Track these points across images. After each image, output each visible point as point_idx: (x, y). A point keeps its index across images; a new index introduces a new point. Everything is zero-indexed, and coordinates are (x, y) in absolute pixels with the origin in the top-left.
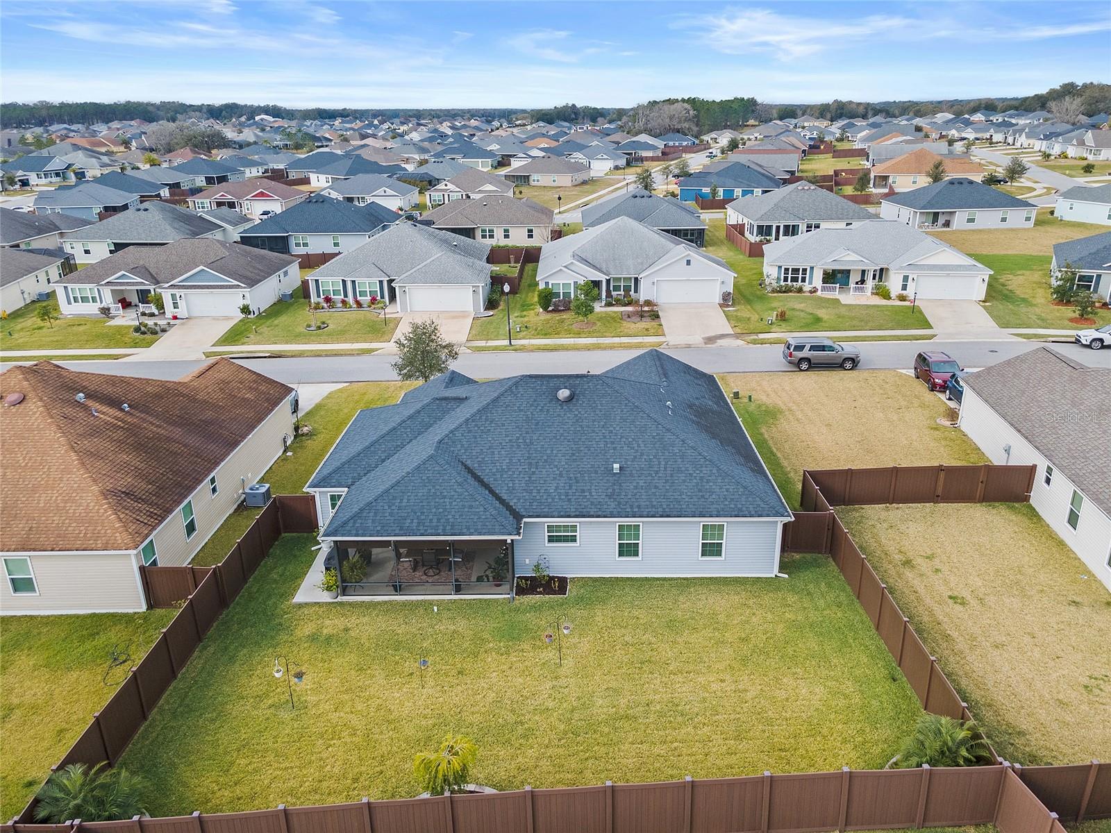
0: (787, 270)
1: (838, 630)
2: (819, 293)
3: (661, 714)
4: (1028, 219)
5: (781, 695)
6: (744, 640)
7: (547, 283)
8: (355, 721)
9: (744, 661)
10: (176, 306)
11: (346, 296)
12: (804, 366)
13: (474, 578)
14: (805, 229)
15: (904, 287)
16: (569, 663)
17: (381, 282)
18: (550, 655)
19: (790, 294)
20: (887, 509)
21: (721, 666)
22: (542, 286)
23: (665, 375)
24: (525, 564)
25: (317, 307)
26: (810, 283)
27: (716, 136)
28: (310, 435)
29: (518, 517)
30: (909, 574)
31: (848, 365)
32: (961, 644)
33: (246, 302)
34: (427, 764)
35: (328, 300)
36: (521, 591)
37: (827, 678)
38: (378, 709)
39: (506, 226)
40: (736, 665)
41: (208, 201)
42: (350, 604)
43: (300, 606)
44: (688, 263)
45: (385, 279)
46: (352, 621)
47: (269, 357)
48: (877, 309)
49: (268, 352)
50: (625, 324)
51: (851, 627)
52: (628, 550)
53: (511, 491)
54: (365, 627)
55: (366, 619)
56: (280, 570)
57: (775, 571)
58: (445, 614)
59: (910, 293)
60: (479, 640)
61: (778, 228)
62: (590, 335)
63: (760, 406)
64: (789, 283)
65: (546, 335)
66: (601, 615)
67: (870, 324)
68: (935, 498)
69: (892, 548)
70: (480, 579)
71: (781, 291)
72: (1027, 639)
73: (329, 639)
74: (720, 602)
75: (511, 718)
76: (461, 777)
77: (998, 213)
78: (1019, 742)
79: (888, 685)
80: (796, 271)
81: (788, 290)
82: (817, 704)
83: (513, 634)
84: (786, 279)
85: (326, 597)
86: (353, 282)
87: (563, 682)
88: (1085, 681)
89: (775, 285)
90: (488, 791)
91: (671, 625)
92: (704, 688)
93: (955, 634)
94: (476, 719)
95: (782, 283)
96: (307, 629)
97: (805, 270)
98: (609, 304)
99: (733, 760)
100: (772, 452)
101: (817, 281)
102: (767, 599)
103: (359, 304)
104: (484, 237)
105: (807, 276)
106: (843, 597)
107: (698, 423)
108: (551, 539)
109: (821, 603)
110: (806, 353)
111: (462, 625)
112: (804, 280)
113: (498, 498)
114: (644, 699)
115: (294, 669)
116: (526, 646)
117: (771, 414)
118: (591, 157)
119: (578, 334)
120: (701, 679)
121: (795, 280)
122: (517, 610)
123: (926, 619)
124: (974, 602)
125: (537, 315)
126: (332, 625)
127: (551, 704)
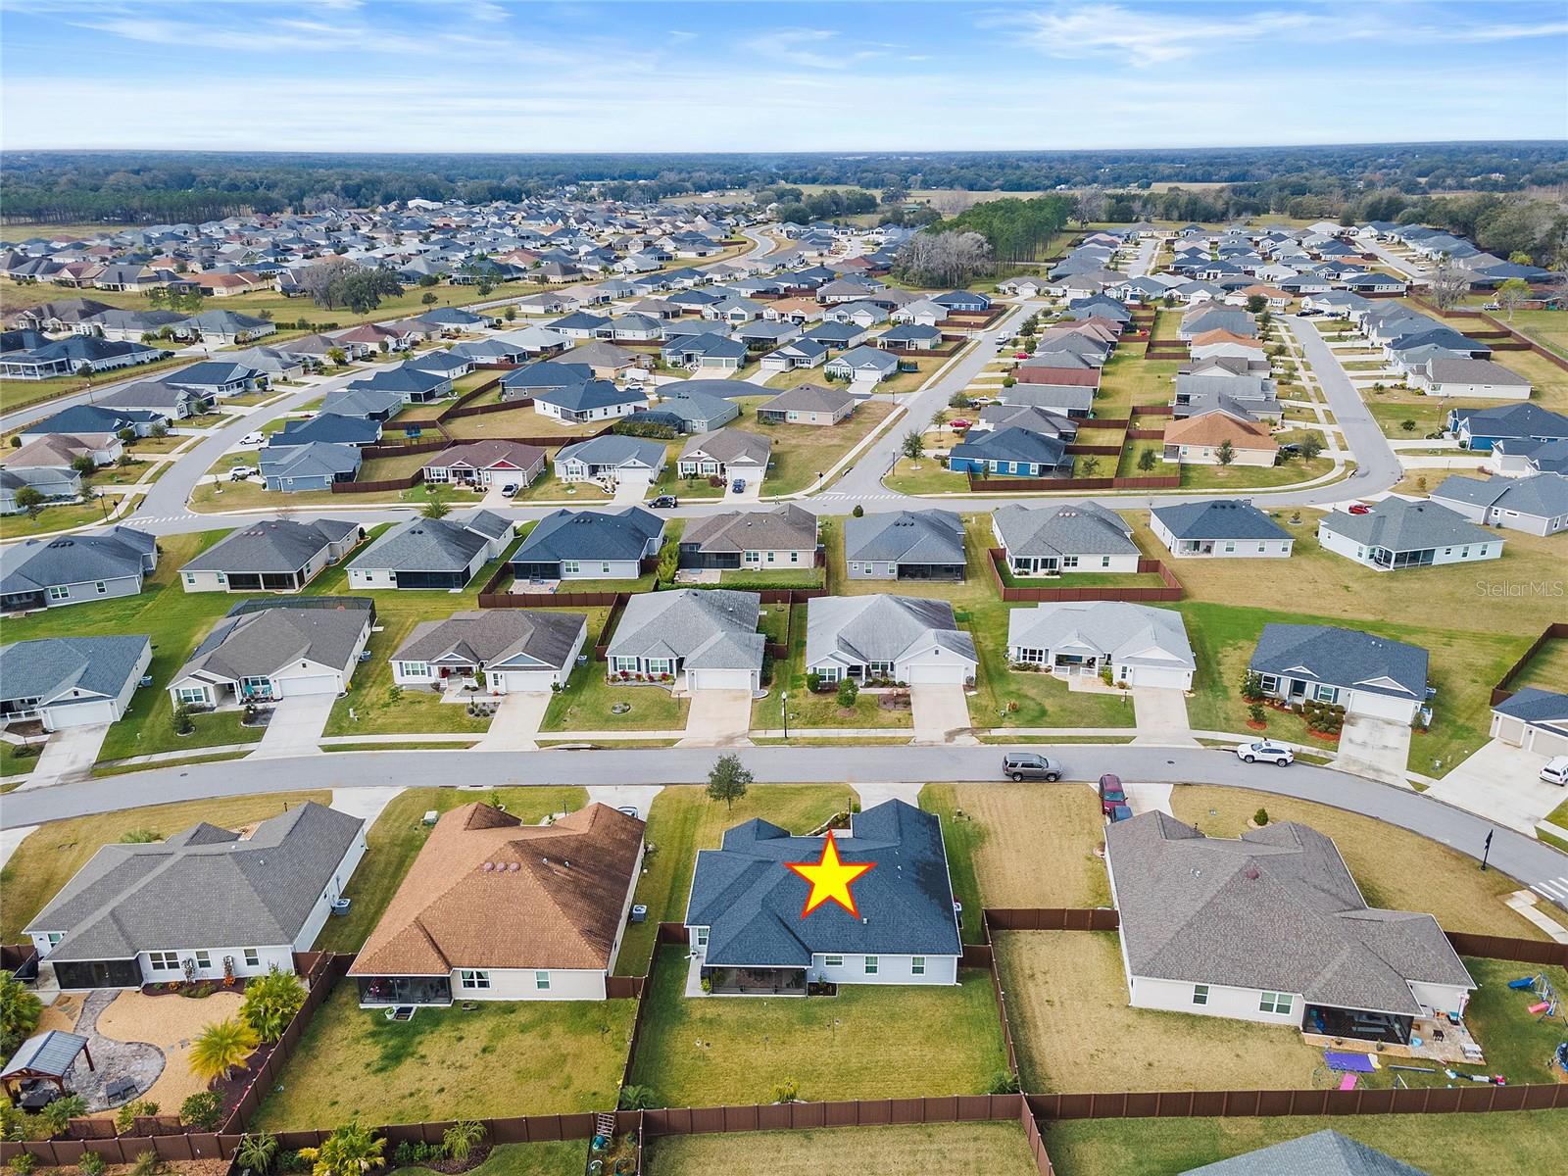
0: (1025, 651)
1: (981, 1021)
2: (1053, 673)
3: (883, 1067)
4: (1285, 549)
5: (943, 1058)
6: (930, 1026)
7: (815, 669)
8: (735, 1067)
9: (928, 1039)
10: (496, 683)
11: (639, 670)
12: (1018, 778)
13: (784, 985)
14: (1063, 562)
15: (1124, 676)
16: (838, 1038)
17: (671, 661)
18: (828, 1033)
19: (1028, 672)
20: (1032, 934)
21: (916, 1041)
22: (810, 672)
23: (901, 835)
24: (813, 977)
25: (614, 679)
26: (1046, 662)
27: (1014, 285)
28: (655, 851)
29: (810, 953)
30: (1030, 985)
31: (1052, 779)
32: (1041, 1031)
33: (557, 681)
34: (779, 1091)
35: (624, 674)
36: (811, 993)
37: (968, 1049)
38: (746, 1061)
39: (771, 551)
40: (923, 1041)
41: (444, 468)
42: (717, 998)
43: (690, 999)
44: (937, 652)
45: (675, 659)
46: (720, 1010)
47: (591, 749)
48: (1096, 700)
49: (589, 741)
50: (881, 712)
51: (988, 1020)
52: (871, 970)
53: (805, 935)
54: (730, 1014)
55: (728, 1009)
56: (669, 972)
57: (954, 982)
58: (771, 1007)
59: (1128, 681)
60: (791, 1024)
61: (1036, 561)
62: (852, 725)
63: (975, 826)
64: (1028, 661)
65: (814, 724)
66: (855, 1010)
67: (1086, 720)
68: (1062, 927)
69: (1026, 964)
70: (788, 986)
71: (1020, 668)
72: (1076, 1028)
73: (711, 1021)
74: (921, 1002)
75: (811, 1068)
76: (793, 1096)
77: (1256, 544)
78: (1047, 1082)
79: (998, 1054)
80: (1033, 652)
81: (1026, 668)
82: (959, 1062)
83: (809, 1020)
84: (1025, 658)
85: (704, 995)
86: (647, 661)
87: (835, 1049)
88: (1093, 1052)
89: (1015, 663)
90: (803, 1102)
91: (892, 1017)
92: (906, 1054)
93: (1040, 1024)
94: (794, 1067)
95: (1022, 661)
96: (697, 1014)
97: (1041, 652)
98: (869, 685)
99: (914, 1090)
100: (974, 878)
101: (1052, 661)
102: (948, 1001)
103: (651, 679)
104: (749, 560)
105: (1043, 656)
106: (989, 1001)
107: (917, 881)
108: (827, 963)
109: (976, 1003)
110: (1018, 769)
111: (780, 1014)
112: (1040, 659)
113: (799, 940)
114: (875, 1059)
115: (706, 1042)
116: (816, 1028)
117: (980, 836)
118: (855, 364)
119: (842, 724)
120: (905, 1049)
121: (1033, 659)
122: (809, 1006)
123: (1029, 1015)
124: (1057, 1004)
125: (806, 699)
126: (711, 1012)
127: (830, 1061)
